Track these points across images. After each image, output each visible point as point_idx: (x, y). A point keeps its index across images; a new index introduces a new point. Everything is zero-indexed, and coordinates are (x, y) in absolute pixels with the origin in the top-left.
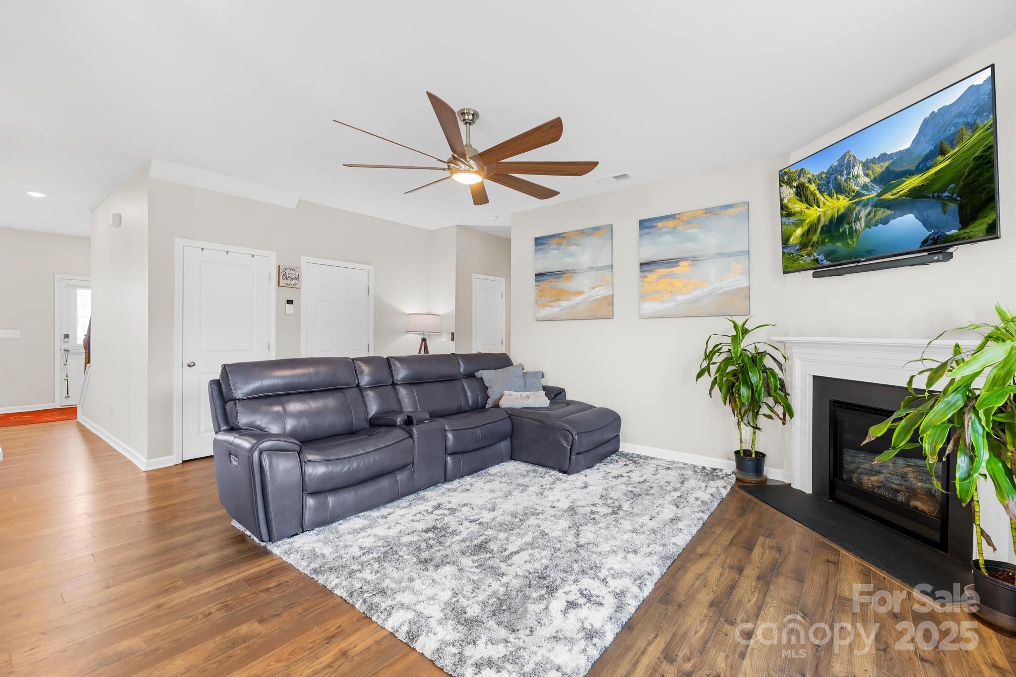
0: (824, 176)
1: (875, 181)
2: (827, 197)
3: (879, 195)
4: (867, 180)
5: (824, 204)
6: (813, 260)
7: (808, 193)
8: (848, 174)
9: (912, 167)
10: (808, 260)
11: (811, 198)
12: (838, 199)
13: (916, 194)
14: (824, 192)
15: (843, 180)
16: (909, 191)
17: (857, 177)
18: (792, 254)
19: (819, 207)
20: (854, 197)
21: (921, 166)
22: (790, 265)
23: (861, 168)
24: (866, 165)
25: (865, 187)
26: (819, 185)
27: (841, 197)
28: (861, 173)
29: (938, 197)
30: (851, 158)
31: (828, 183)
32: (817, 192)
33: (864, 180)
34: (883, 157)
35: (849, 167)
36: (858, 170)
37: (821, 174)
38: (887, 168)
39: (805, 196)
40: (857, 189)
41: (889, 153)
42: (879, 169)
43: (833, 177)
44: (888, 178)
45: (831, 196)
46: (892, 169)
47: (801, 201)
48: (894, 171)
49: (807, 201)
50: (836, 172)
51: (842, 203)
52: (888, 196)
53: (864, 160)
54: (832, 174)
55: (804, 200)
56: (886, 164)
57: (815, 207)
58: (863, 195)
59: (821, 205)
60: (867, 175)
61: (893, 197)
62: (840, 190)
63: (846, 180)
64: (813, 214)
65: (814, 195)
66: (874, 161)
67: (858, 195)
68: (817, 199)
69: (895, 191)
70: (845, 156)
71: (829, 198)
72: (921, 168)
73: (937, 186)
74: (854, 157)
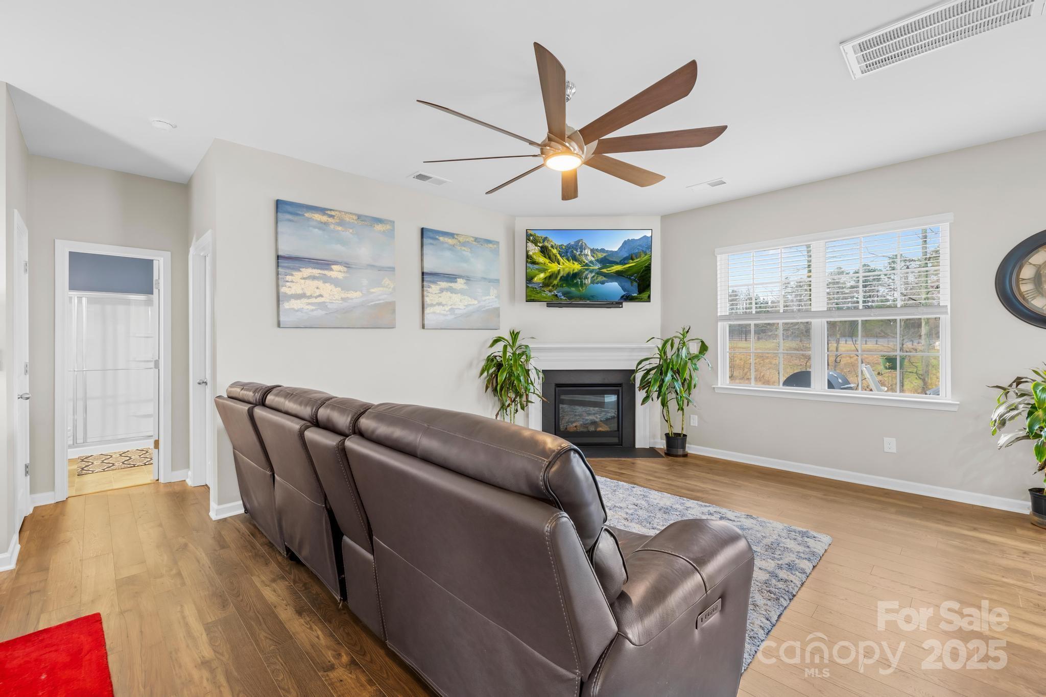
0: (564, 247)
1: (597, 260)
2: (566, 260)
3: (599, 269)
4: (593, 259)
5: (563, 264)
6: (553, 295)
7: (551, 254)
8: (581, 252)
9: (618, 261)
10: (549, 294)
11: (553, 257)
12: (573, 263)
13: (619, 274)
14: (563, 256)
15: (578, 253)
16: (616, 271)
17: (587, 255)
18: (536, 288)
19: (559, 264)
20: (584, 266)
21: (622, 261)
22: (533, 295)
23: (589, 251)
24: (592, 251)
25: (591, 262)
26: (560, 251)
27: (576, 263)
28: (589, 253)
29: (630, 278)
30: (583, 244)
31: (567, 252)
32: (558, 256)
33: (590, 258)
34: (603, 250)
35: (582, 248)
36: (587, 252)
37: (562, 245)
38: (605, 257)
39: (548, 254)
40: (586, 262)
41: (606, 250)
42: (600, 255)
43: (570, 250)
44: (606, 261)
45: (569, 260)
46: (608, 258)
47: (545, 257)
48: (608, 260)
49: (550, 258)
50: (573, 248)
51: (576, 267)
52: (604, 270)
53: (592, 248)
54: (570, 248)
55: (547, 257)
56: (605, 255)
57: (556, 264)
58: (590, 266)
59: (561, 264)
60: (593, 257)
61: (607, 272)
62: (575, 259)
63: (579, 255)
64: (554, 267)
65: (555, 256)
66: (597, 250)
67: (587, 265)
68: (558, 259)
69: (609, 269)
70: (579, 241)
71: (567, 262)
72: (622, 262)
73: (629, 273)
74: (586, 244)
